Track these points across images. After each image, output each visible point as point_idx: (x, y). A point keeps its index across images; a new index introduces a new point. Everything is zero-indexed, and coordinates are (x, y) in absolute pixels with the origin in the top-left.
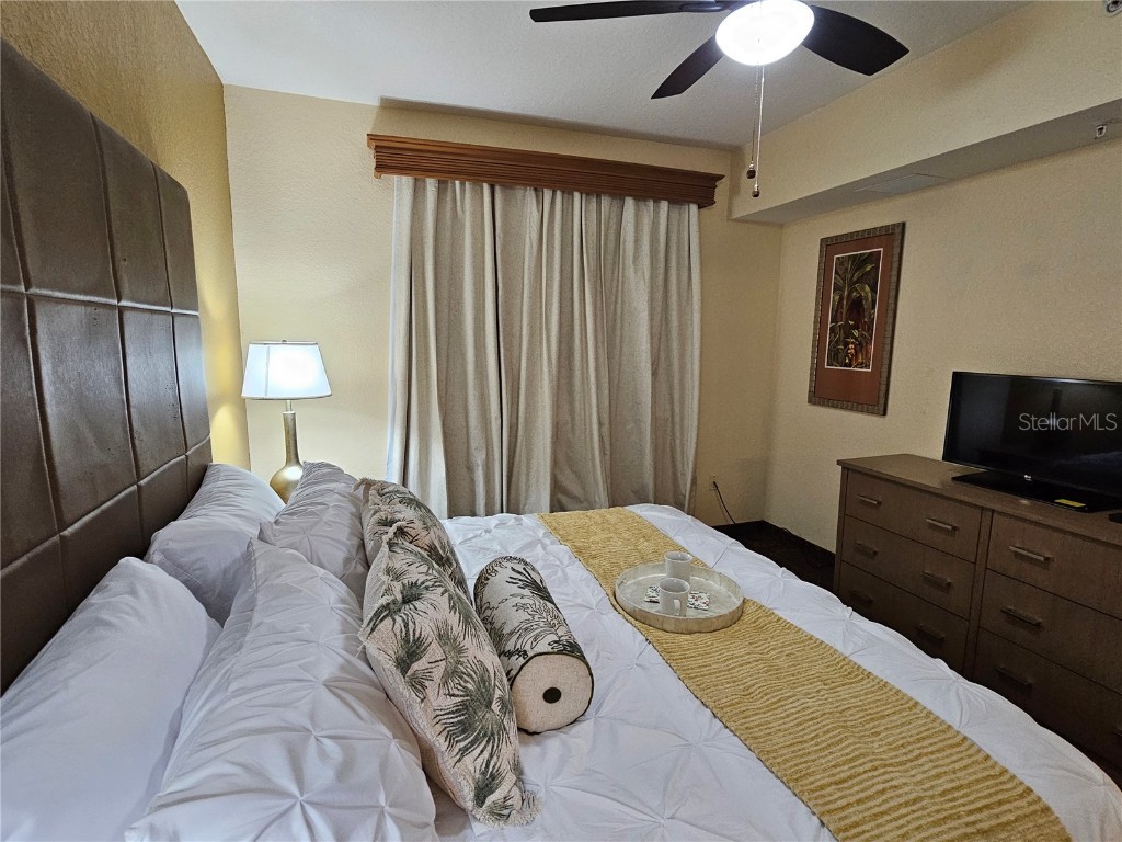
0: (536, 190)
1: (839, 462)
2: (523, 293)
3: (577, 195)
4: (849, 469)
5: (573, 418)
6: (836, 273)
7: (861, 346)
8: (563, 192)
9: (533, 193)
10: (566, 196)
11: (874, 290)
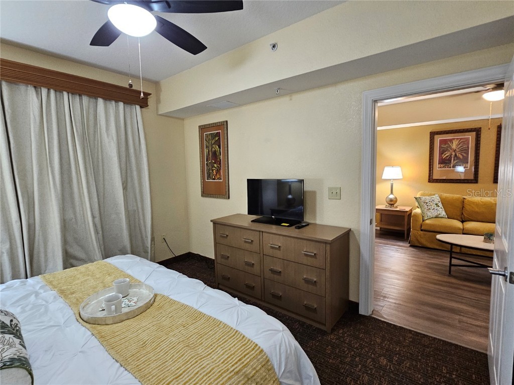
0: (35, 87)
1: (211, 221)
2: (31, 146)
3: (65, 94)
4: (215, 223)
5: (76, 217)
6: (206, 140)
7: (218, 171)
8: (56, 91)
9: (33, 89)
10: (58, 93)
11: (220, 147)
